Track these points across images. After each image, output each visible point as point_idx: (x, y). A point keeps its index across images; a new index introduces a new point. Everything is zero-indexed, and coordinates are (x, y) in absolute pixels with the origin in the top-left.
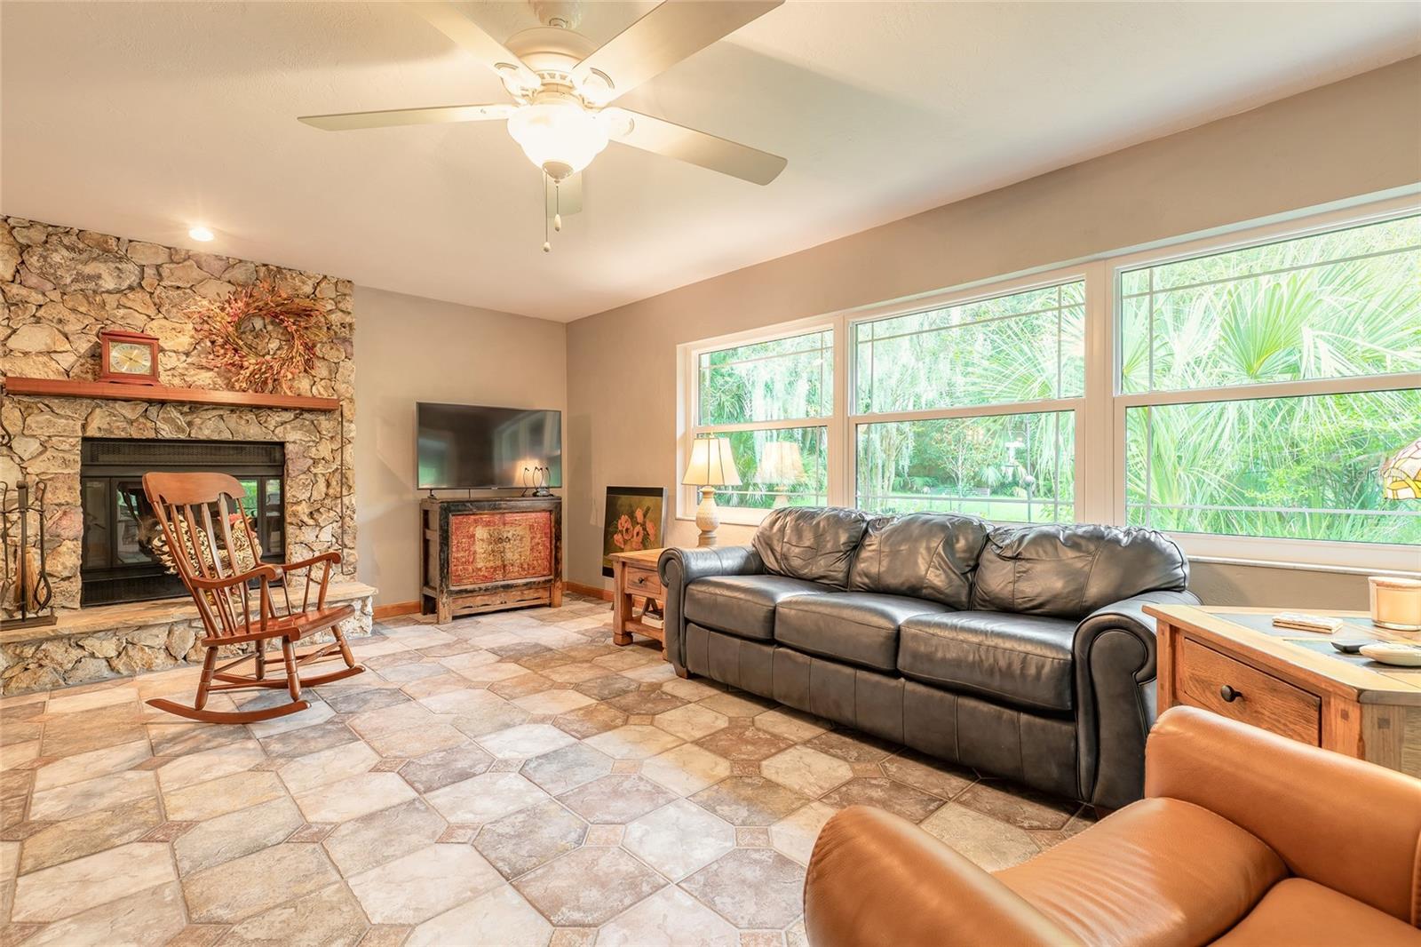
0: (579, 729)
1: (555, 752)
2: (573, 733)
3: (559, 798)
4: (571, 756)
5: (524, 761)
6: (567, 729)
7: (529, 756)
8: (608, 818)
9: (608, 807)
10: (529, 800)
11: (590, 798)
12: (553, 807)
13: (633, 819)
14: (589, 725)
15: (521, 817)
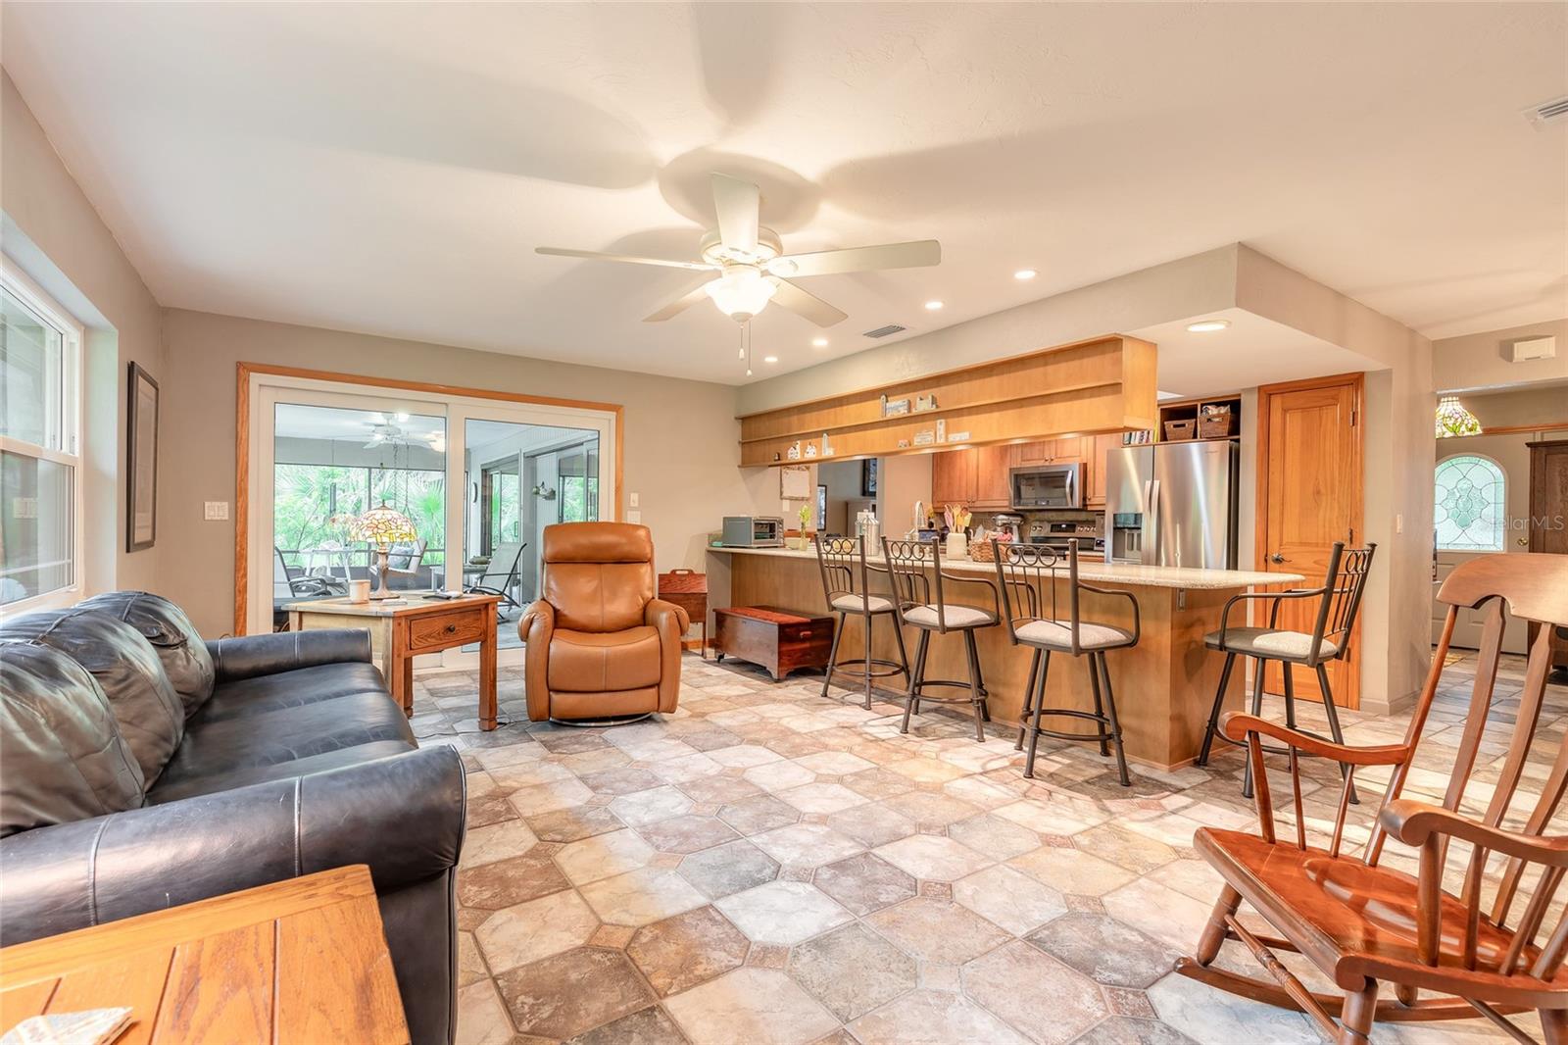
0: (709, 924)
1: (743, 888)
2: (718, 918)
3: (738, 838)
4: (725, 879)
5: (779, 877)
6: (727, 928)
7: (774, 885)
8: (699, 819)
9: (697, 826)
10: (765, 837)
11: (710, 834)
12: (743, 830)
13: (681, 817)
14: (694, 934)
15: (769, 825)
